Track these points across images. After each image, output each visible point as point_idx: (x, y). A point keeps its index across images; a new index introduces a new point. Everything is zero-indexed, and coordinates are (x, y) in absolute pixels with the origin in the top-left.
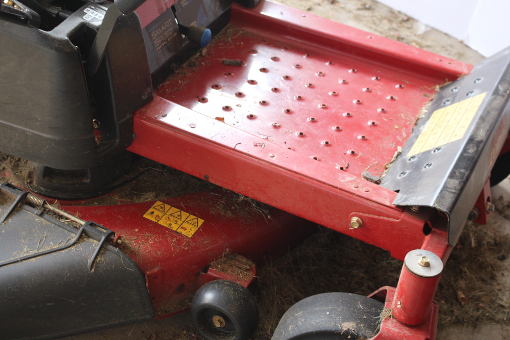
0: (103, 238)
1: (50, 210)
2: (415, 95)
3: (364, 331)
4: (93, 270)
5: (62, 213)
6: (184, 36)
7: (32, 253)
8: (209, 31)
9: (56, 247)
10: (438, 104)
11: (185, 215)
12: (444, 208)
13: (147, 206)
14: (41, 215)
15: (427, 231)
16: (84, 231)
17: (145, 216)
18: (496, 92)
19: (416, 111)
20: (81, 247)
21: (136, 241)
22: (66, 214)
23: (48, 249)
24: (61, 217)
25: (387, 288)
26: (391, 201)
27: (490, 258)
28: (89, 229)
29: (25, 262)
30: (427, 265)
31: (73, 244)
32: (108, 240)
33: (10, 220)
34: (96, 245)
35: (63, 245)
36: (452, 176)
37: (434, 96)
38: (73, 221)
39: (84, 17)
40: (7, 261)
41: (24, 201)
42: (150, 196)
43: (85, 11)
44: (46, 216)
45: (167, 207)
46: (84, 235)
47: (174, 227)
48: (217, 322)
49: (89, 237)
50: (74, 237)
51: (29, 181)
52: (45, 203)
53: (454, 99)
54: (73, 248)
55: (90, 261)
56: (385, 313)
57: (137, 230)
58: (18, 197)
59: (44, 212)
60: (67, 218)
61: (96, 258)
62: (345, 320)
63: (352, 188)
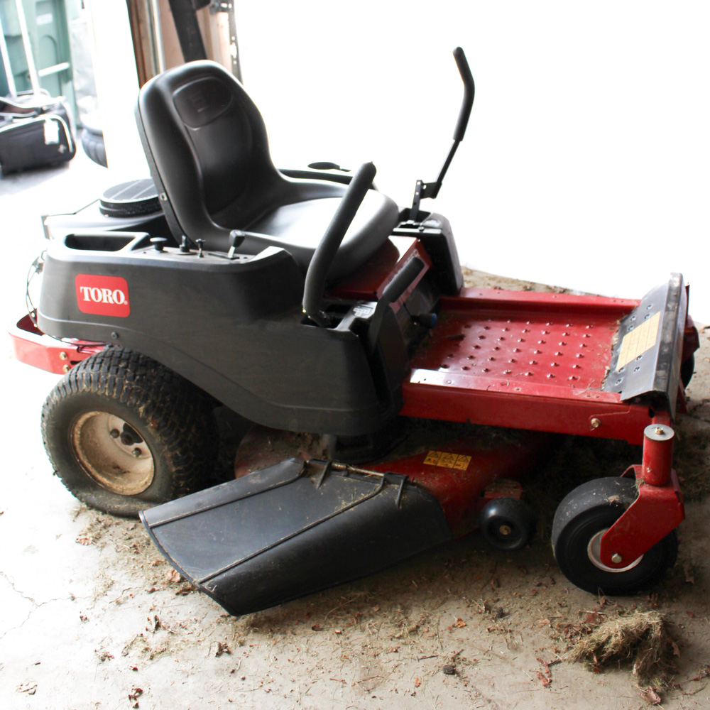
0: (402, 481)
1: (353, 472)
2: (603, 330)
3: (626, 499)
4: (401, 507)
5: (363, 471)
6: (415, 324)
7: (349, 504)
8: (434, 315)
9: (367, 496)
10: (624, 331)
11: (455, 456)
12: (662, 389)
13: (423, 456)
14: (347, 476)
15: (651, 414)
16: (385, 480)
17: (425, 463)
18: (667, 309)
19: (608, 341)
20: (386, 492)
21: (425, 480)
22: (366, 472)
23: (361, 499)
24: (363, 474)
25: (633, 466)
26: (618, 399)
27: (695, 449)
28: (389, 478)
29: (346, 512)
30: (662, 433)
31: (380, 491)
32: (406, 483)
33: (325, 485)
34: (398, 488)
35: (371, 493)
36: (658, 368)
37: (617, 328)
38: (373, 475)
39: (356, 314)
40: (332, 514)
41: (331, 469)
42: (422, 449)
43: (354, 310)
44: (352, 475)
45: (439, 453)
46: (386, 483)
47: (451, 466)
48: (504, 531)
49: (390, 483)
50: (379, 486)
51: (325, 457)
52: (347, 467)
53: (636, 324)
54: (380, 494)
55: (396, 501)
56: (638, 482)
57: (423, 473)
58: (326, 467)
59: (348, 474)
60: (367, 474)
61: (401, 497)
62: (609, 495)
63: (585, 397)
